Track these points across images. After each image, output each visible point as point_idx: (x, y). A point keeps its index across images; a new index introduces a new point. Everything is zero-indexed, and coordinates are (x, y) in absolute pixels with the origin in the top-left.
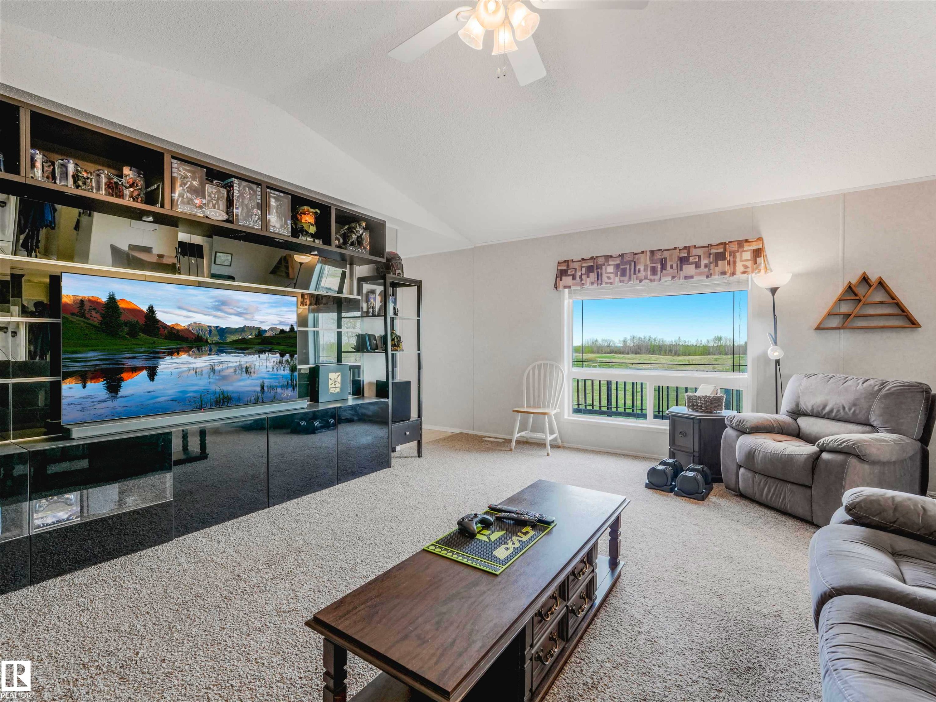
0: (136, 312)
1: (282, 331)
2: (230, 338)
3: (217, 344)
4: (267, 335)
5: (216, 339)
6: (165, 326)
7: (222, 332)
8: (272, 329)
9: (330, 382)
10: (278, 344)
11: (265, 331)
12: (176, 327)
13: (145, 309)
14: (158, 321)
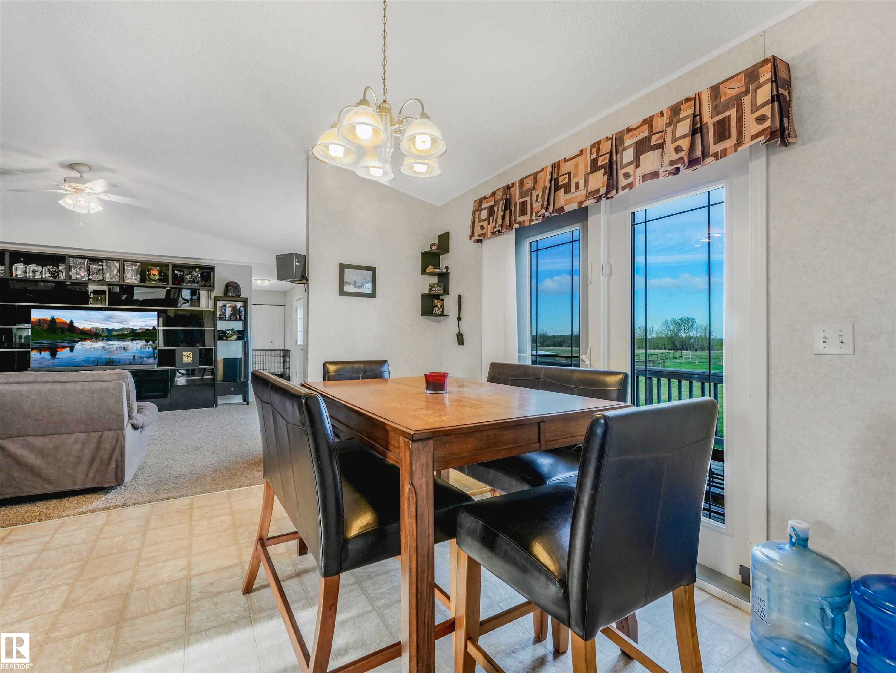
0: (64, 323)
1: (147, 330)
2: (114, 334)
3: (107, 336)
4: (137, 332)
5: (107, 334)
6: (78, 329)
7: (109, 331)
8: (140, 329)
9: (184, 357)
10: (145, 336)
11: (136, 330)
12: (84, 329)
13: (68, 322)
14: (75, 327)
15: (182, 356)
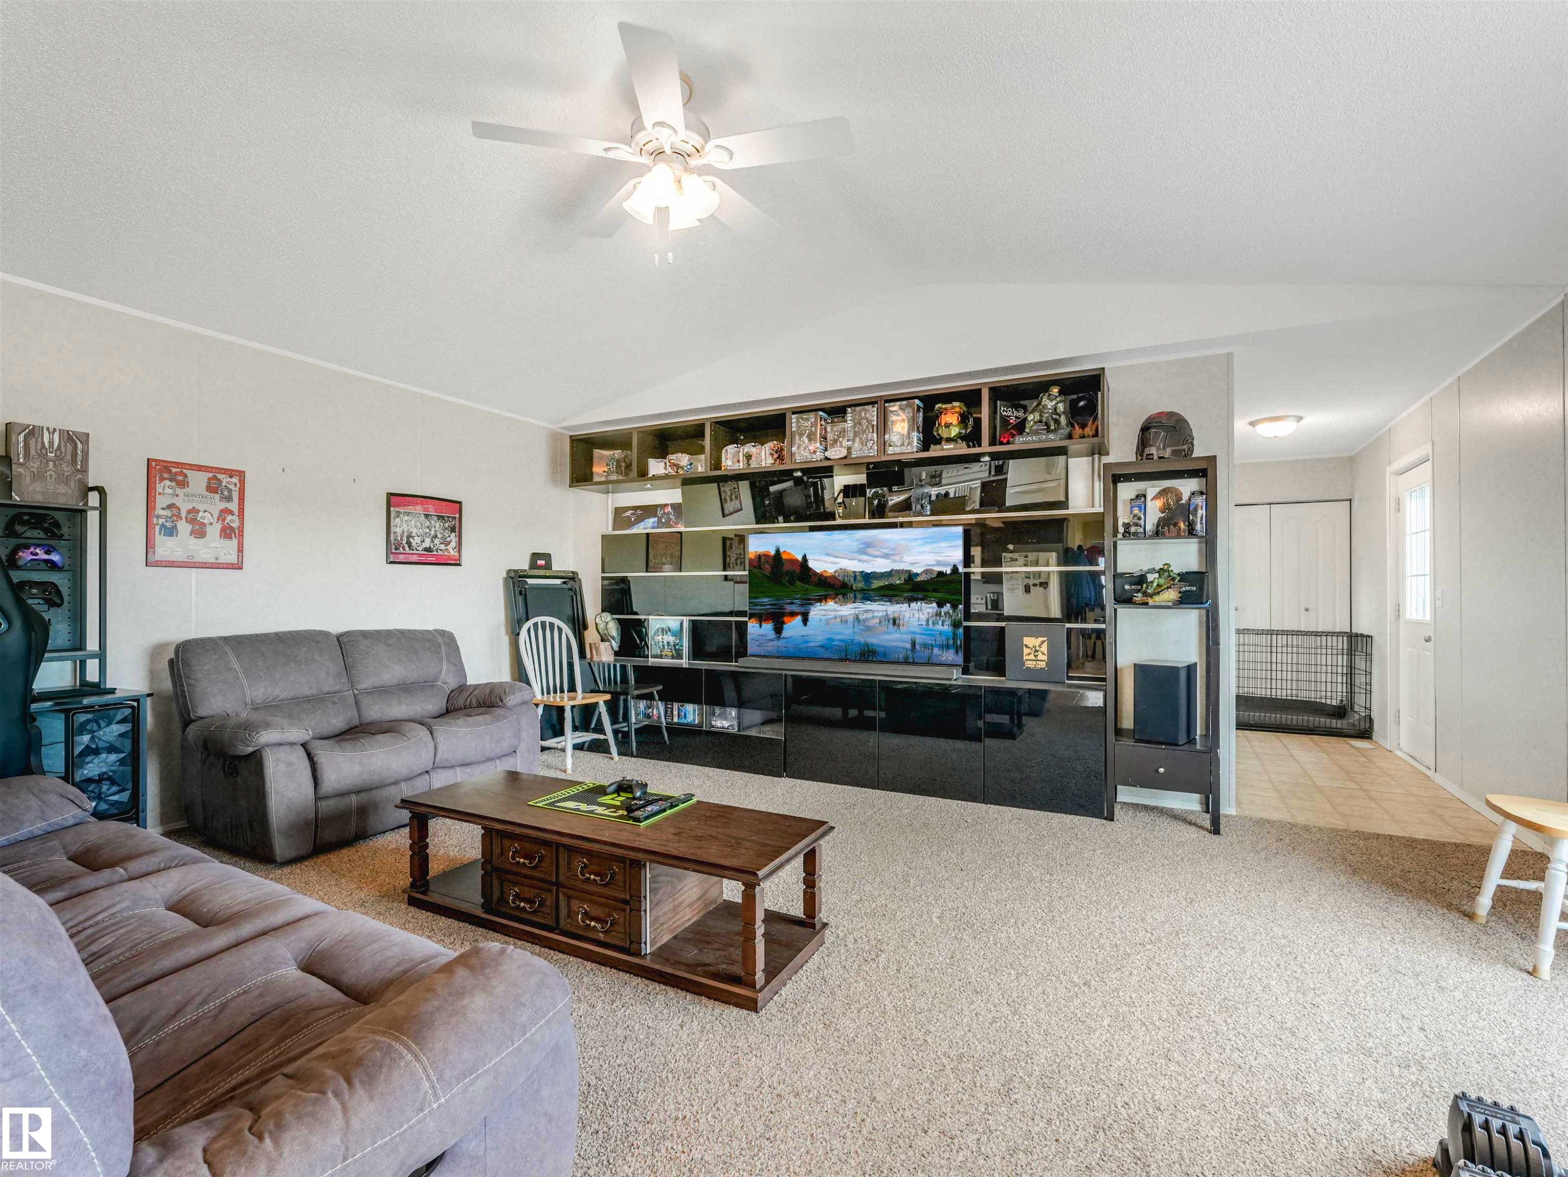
0: (793, 561)
1: (940, 574)
2: (876, 584)
3: (862, 590)
4: (919, 579)
5: (861, 585)
6: (815, 574)
7: (867, 577)
8: (926, 572)
9: (1026, 651)
10: (935, 591)
11: (917, 575)
12: (825, 574)
13: (800, 558)
14: (809, 569)
15: (1021, 646)
